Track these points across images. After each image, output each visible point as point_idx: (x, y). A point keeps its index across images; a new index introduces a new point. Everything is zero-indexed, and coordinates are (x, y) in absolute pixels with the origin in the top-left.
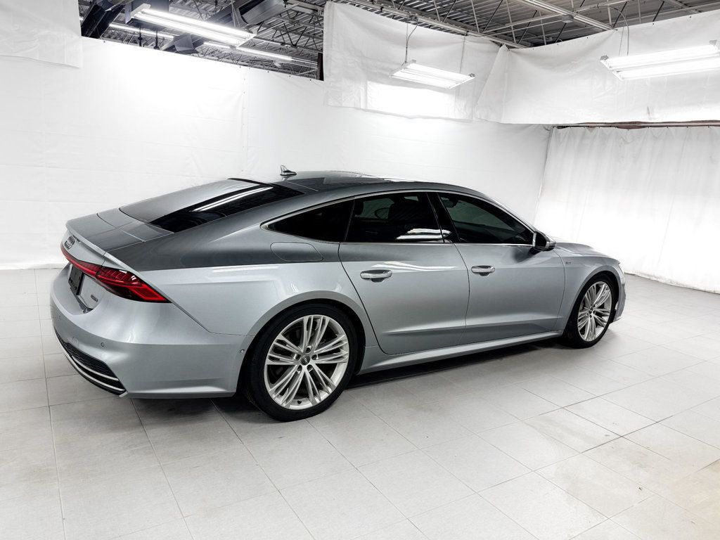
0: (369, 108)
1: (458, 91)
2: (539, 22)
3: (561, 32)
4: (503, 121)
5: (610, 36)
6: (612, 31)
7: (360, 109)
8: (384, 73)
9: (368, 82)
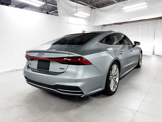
0: (69, 23)
1: (85, 19)
2: (99, 3)
3: (103, 5)
4: (95, 25)
5: (118, 4)
6: (118, 3)
7: (67, 23)
8: (71, 14)
9: (68, 17)
